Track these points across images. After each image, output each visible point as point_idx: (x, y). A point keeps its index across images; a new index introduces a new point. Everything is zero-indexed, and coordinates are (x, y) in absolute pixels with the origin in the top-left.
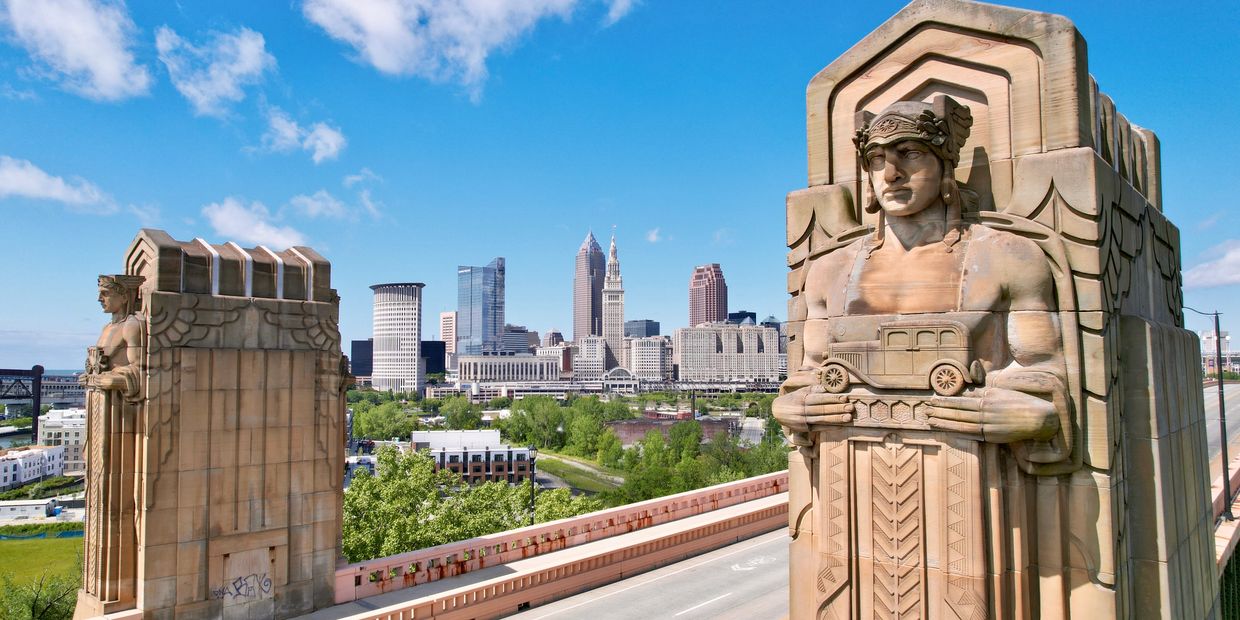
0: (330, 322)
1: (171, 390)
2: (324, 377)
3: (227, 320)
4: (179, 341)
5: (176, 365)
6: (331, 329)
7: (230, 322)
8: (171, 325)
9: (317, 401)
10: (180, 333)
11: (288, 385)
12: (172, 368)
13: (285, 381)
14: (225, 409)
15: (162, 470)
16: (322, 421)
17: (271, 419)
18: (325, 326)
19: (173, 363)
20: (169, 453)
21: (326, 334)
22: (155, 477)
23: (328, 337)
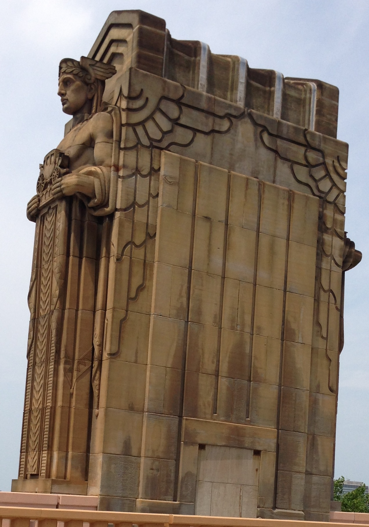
0: (337, 164)
1: (148, 203)
2: (327, 237)
3: (217, 128)
4: (160, 141)
5: (154, 171)
6: (338, 174)
7: (219, 132)
8: (151, 117)
9: (319, 269)
10: (161, 130)
11: (285, 234)
12: (150, 174)
13: (281, 229)
14: (210, 245)
15: (130, 308)
16: (324, 297)
17: (263, 275)
18: (331, 169)
19: (152, 168)
20: (141, 288)
21: (331, 179)
22: (122, 315)
23: (334, 185)
